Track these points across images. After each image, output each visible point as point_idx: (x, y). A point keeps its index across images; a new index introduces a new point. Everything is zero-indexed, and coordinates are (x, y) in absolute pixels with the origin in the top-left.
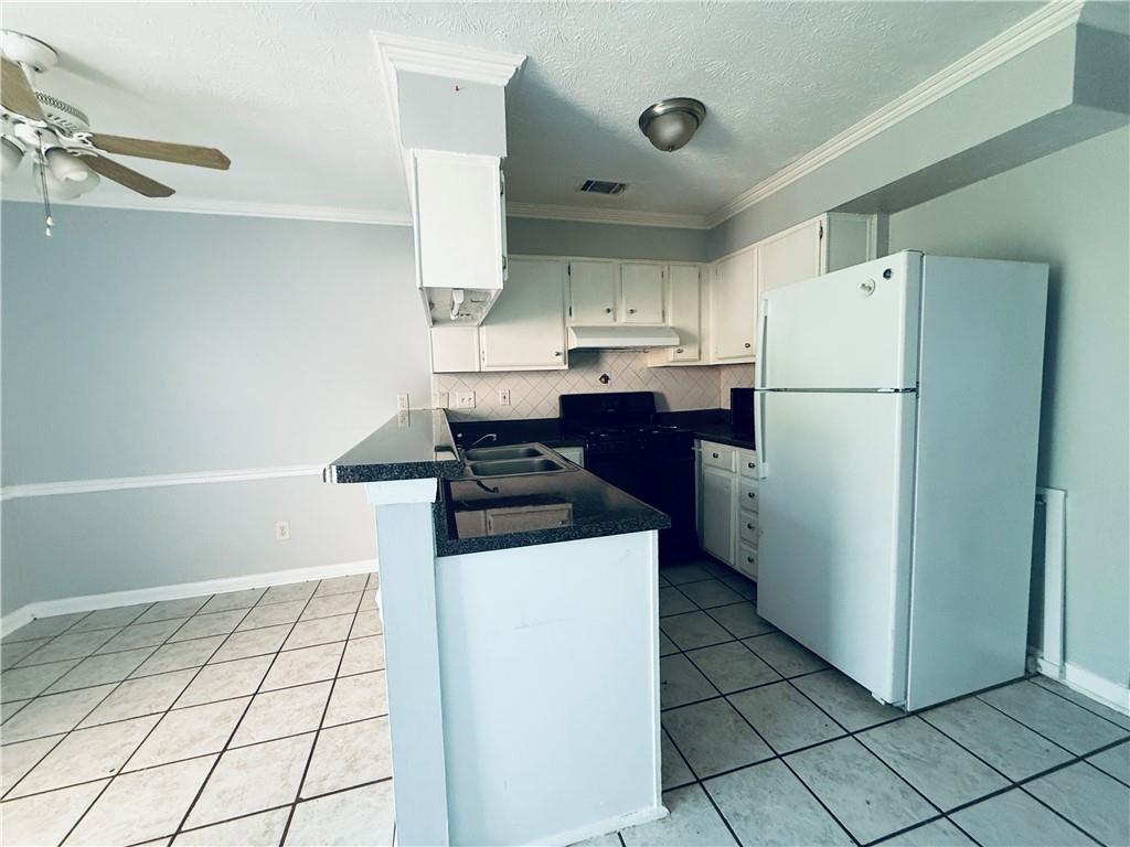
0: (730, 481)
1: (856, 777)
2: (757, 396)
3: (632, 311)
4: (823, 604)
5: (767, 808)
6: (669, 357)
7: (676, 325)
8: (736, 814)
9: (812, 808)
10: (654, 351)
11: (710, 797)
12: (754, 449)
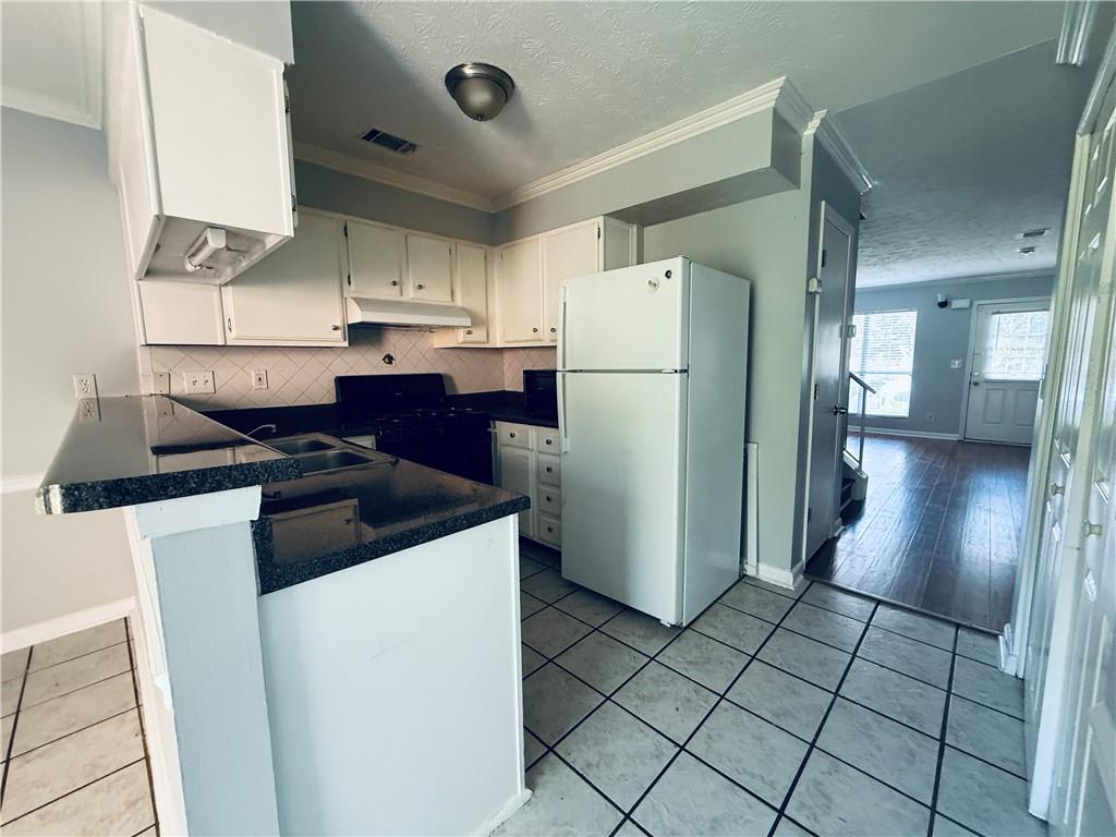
0: (527, 458)
1: (664, 692)
2: (559, 375)
3: (420, 287)
4: (619, 556)
5: (610, 748)
6: (459, 339)
7: (466, 306)
8: (589, 765)
9: (642, 731)
10: (442, 331)
11: (563, 760)
12: (557, 427)
